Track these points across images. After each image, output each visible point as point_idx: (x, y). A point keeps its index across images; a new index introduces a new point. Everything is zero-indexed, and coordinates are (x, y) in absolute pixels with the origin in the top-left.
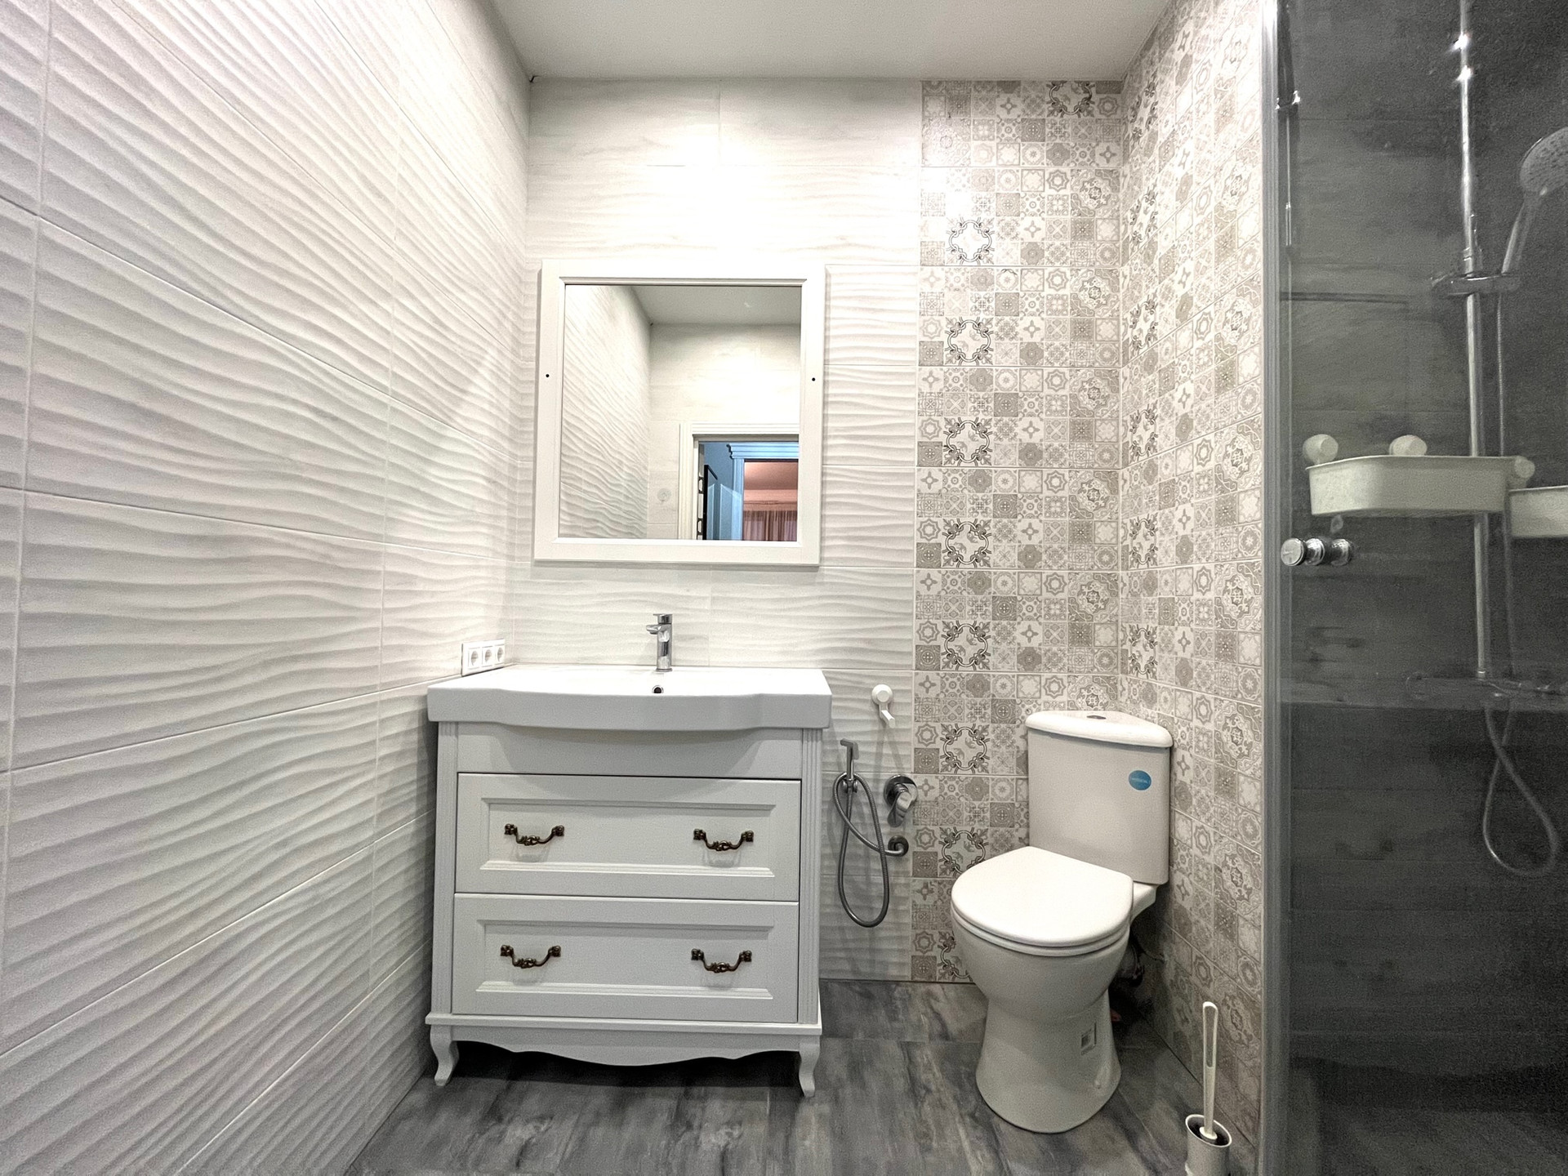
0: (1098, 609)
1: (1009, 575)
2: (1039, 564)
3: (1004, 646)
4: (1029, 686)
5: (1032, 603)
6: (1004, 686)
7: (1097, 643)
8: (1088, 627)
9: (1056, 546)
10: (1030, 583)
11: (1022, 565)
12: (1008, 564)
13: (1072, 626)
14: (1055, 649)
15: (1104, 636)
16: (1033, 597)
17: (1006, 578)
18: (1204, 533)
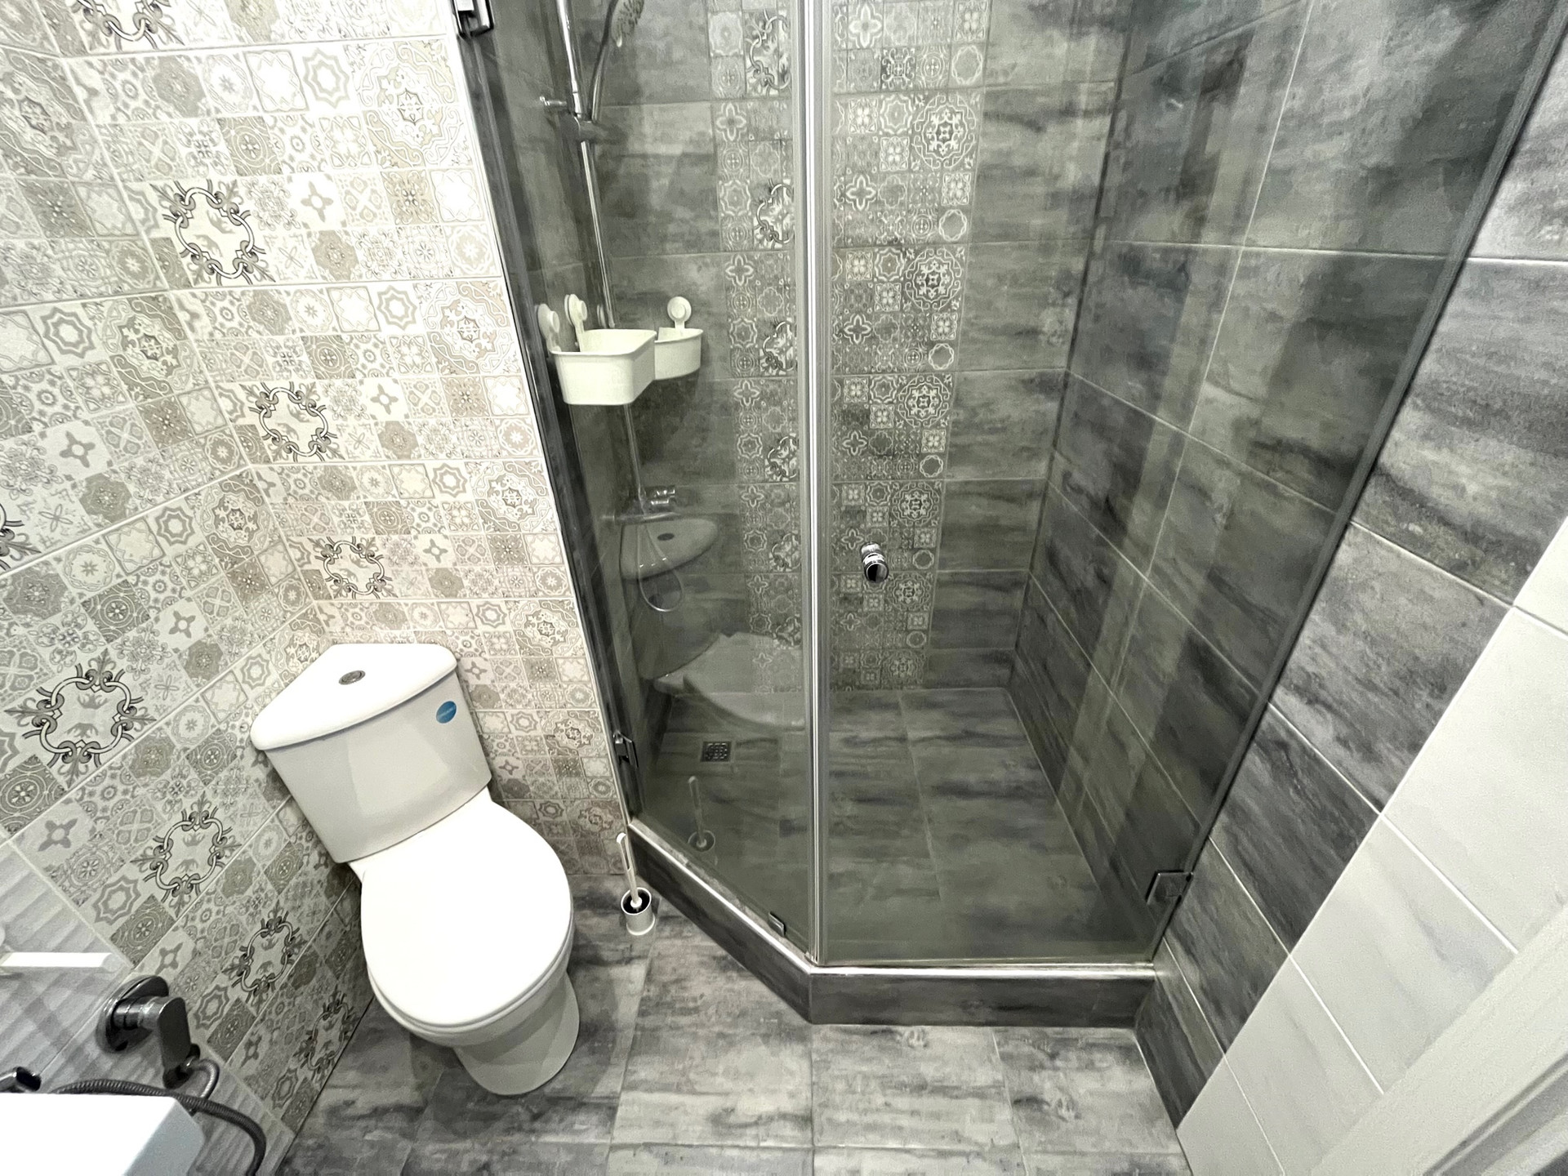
0: (251, 533)
2: (130, 505)
3: (155, 670)
4: (225, 696)
6: (191, 725)
7: (273, 580)
8: (252, 565)
9: (140, 461)
10: (136, 545)
11: (100, 519)
12: (73, 530)
13: (233, 576)
14: (229, 622)
15: (275, 566)
16: (156, 563)
17: (86, 557)
18: (432, 422)
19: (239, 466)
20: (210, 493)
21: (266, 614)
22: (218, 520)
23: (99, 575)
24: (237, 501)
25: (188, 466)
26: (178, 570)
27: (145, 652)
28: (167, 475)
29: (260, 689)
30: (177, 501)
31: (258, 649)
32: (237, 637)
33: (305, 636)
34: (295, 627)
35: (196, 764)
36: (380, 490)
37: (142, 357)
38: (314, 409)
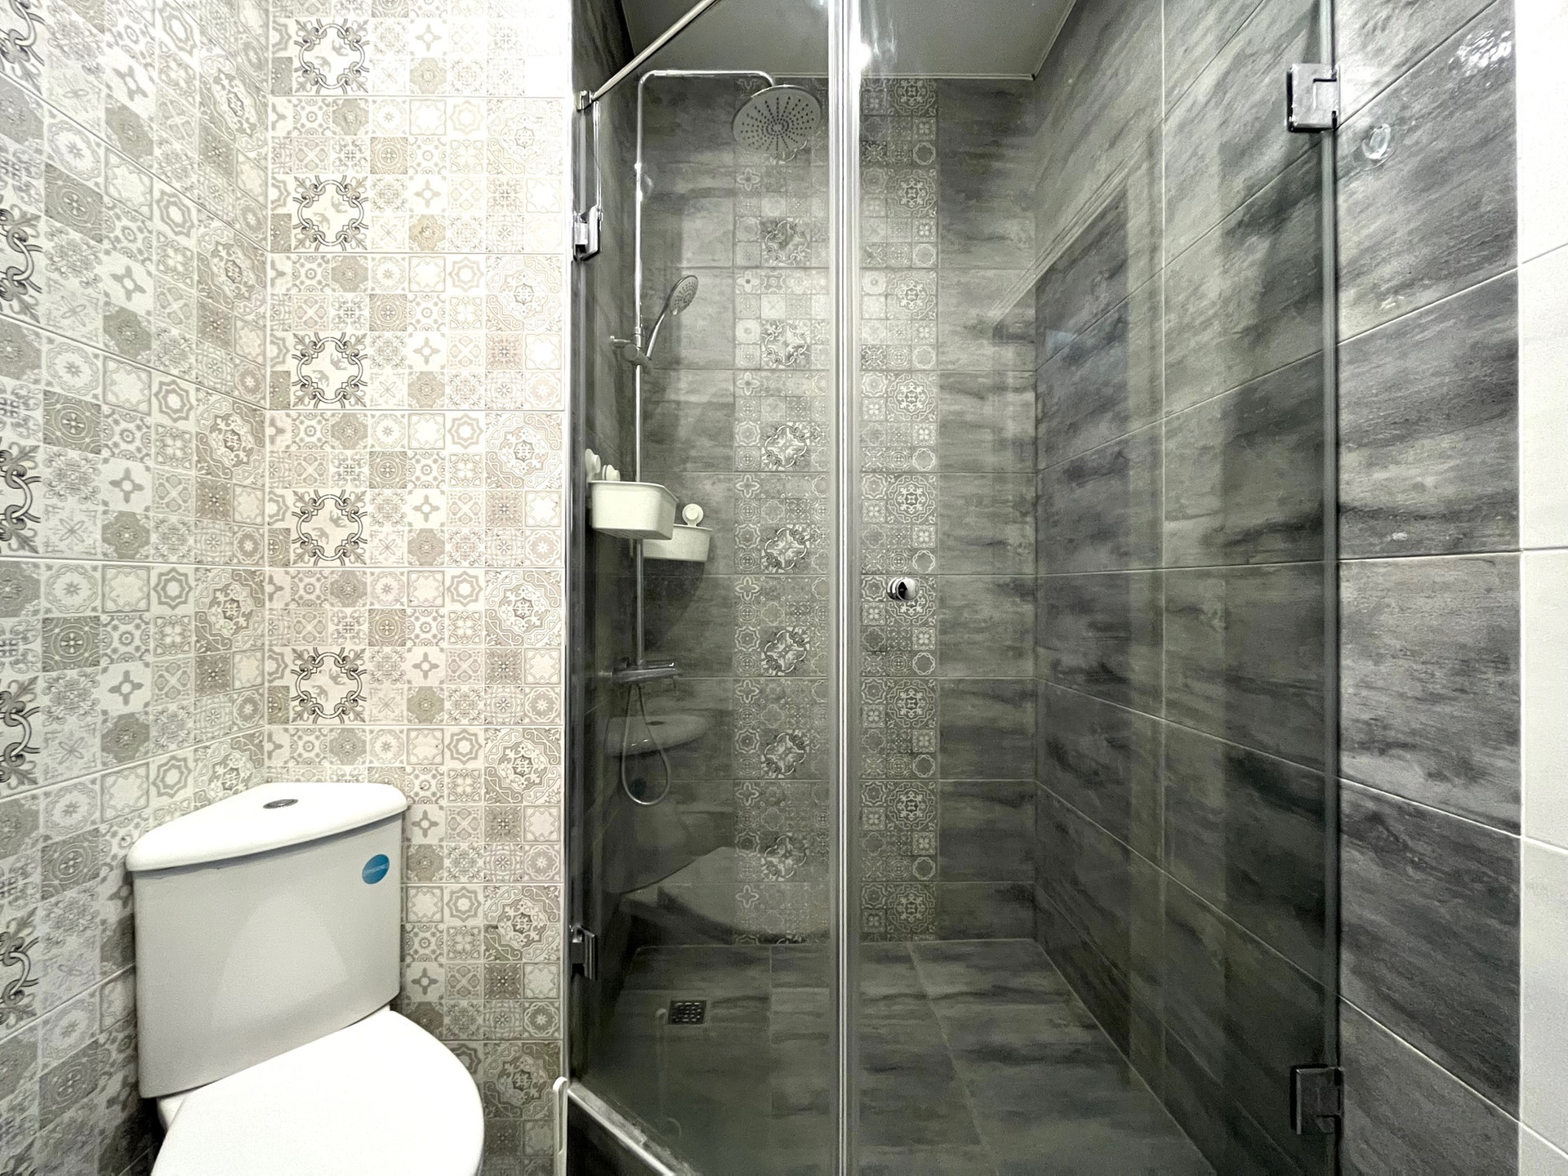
0: (239, 628)
1: (84, 573)
2: (143, 551)
3: (72, 723)
4: (126, 790)
5: (130, 628)
6: (71, 809)
7: (237, 684)
8: (225, 660)
9: (174, 519)
10: (127, 588)
11: (110, 550)
12: (79, 548)
13: (201, 662)
14: (173, 707)
15: (246, 671)
16: (134, 614)
17: (76, 578)
18: (465, 531)
19: (257, 564)
20: (219, 575)
21: (213, 717)
22: (214, 602)
23: (76, 600)
24: (240, 593)
25: (213, 542)
26: (152, 629)
27: (69, 699)
28: (191, 541)
29: (165, 800)
30: (188, 569)
31: (187, 752)
32: (173, 727)
33: (240, 760)
34: (236, 745)
35: (48, 862)
36: (390, 597)
37: (221, 443)
38: (355, 515)
